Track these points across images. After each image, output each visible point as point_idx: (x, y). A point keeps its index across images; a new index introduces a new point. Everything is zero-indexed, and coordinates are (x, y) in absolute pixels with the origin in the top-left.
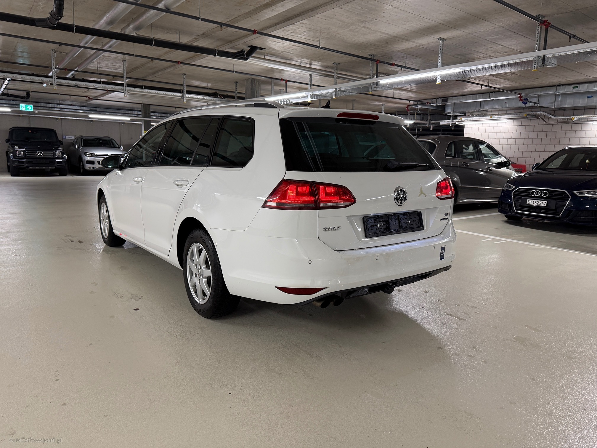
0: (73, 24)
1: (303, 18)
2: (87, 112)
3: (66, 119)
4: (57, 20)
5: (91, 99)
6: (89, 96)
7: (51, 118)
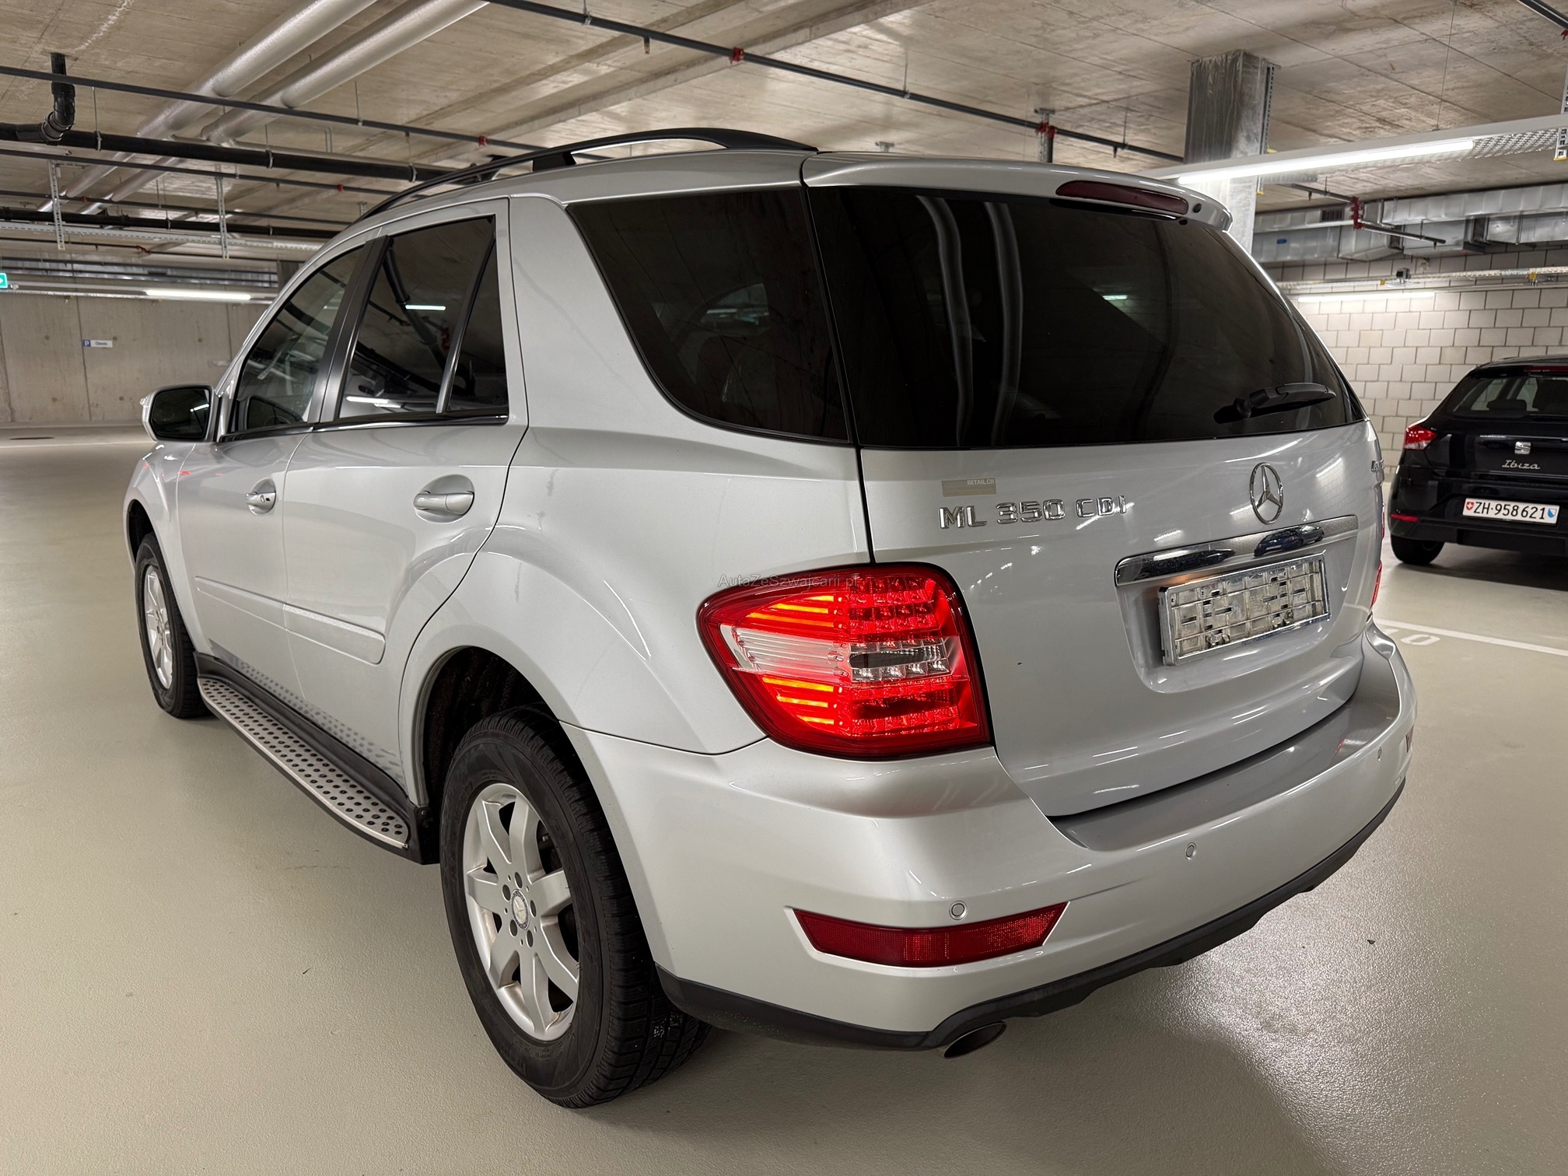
0: (96, 132)
2: (143, 278)
3: (91, 297)
4: (61, 132)
5: (149, 252)
6: (143, 246)
7: (50, 296)
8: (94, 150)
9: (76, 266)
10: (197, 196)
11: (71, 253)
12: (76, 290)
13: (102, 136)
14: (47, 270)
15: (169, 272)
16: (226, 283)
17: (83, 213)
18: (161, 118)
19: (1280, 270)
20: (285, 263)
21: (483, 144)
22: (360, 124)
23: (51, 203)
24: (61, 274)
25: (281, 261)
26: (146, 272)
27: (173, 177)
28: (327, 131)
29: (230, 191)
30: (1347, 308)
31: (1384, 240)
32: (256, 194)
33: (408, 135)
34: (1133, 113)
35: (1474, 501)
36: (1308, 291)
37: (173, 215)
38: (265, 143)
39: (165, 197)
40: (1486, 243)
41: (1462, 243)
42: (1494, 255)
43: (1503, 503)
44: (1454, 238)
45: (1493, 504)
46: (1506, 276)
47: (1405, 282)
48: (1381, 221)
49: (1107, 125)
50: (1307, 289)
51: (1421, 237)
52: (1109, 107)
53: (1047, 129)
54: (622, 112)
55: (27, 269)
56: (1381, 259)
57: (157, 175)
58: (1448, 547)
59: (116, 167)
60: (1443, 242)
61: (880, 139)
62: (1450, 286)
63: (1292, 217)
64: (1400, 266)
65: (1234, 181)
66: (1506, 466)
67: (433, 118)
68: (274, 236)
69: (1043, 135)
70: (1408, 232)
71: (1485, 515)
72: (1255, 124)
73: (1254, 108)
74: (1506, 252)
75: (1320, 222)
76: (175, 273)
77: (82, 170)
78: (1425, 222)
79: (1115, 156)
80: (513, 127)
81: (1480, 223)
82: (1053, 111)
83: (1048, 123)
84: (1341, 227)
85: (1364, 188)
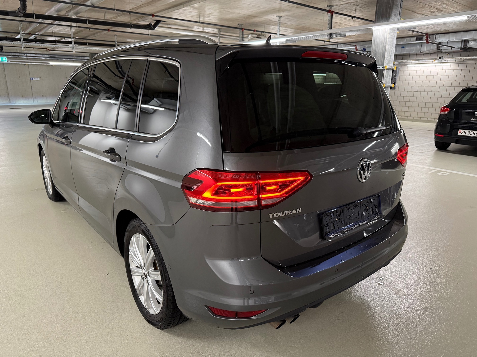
0: (33, 13)
1: (184, 6)
2: (48, 58)
3: (32, 64)
4: (23, 13)
5: (50, 50)
6: (48, 49)
7: (20, 64)
8: (33, 19)
9: (28, 55)
10: (65, 33)
11: (26, 51)
12: (28, 62)
13: (35, 14)
14: (19, 56)
15: (56, 56)
16: (74, 60)
17: (29, 38)
18: (53, 9)
19: (402, 56)
20: (92, 54)
21: (154, 17)
22: (115, 10)
23: (20, 35)
24: (23, 57)
25: (90, 53)
26: (49, 56)
27: (57, 27)
28: (105, 12)
29: (75, 31)
30: (423, 68)
31: (435, 47)
32: (82, 32)
33: (130, 14)
34: (358, 6)
35: (461, 130)
36: (411, 63)
37: (57, 39)
38: (85, 16)
39: (55, 33)
40: (468, 48)
41: (460, 48)
42: (470, 52)
43: (470, 131)
44: (458, 46)
45: (467, 131)
46: (473, 58)
47: (441, 60)
48: (435, 41)
49: (351, 10)
50: (410, 62)
51: (447, 46)
52: (351, 5)
53: (331, 12)
54: (197, 6)
55: (12, 55)
56: (434, 53)
57: (53, 26)
58: (452, 144)
59: (39, 24)
60: (454, 48)
61: (277, 15)
62: (455, 62)
63: (407, 39)
64: (440, 55)
65: (390, 29)
66: (472, 119)
67: (138, 8)
68: (88, 46)
69: (330, 14)
70: (443, 44)
71: (464, 135)
72: (397, 10)
73: (397, 5)
74: (474, 51)
75: (416, 41)
76: (58, 57)
77: (29, 25)
78: (449, 41)
79: (352, 21)
80: (163, 11)
81: (466, 42)
82: (333, 6)
83: (331, 10)
84: (422, 43)
85: (430, 30)
